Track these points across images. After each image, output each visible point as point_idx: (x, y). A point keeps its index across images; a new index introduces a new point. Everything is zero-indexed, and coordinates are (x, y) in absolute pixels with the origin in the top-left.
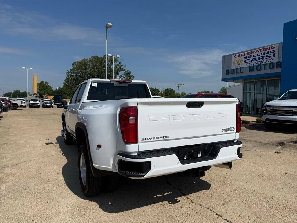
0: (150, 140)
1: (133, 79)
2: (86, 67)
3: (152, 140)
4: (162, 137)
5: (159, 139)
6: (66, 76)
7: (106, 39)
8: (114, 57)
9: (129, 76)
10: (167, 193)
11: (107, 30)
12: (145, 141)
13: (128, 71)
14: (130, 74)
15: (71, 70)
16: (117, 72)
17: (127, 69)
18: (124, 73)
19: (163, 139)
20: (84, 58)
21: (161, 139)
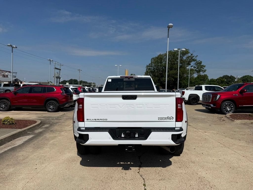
0: (92, 121)
1: (204, 68)
2: (161, 61)
3: (94, 120)
4: (101, 119)
5: (99, 121)
6: (146, 69)
7: (168, 37)
8: (179, 51)
9: (200, 66)
10: (129, 163)
11: (169, 30)
12: (89, 121)
13: (199, 61)
14: (201, 63)
15: (149, 64)
16: (189, 63)
17: (198, 59)
18: (195, 63)
19: (102, 121)
20: (160, 54)
21: (101, 120)
